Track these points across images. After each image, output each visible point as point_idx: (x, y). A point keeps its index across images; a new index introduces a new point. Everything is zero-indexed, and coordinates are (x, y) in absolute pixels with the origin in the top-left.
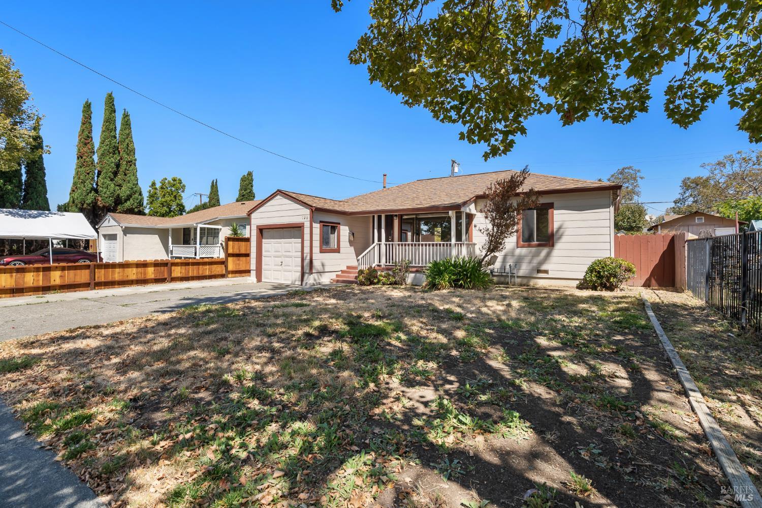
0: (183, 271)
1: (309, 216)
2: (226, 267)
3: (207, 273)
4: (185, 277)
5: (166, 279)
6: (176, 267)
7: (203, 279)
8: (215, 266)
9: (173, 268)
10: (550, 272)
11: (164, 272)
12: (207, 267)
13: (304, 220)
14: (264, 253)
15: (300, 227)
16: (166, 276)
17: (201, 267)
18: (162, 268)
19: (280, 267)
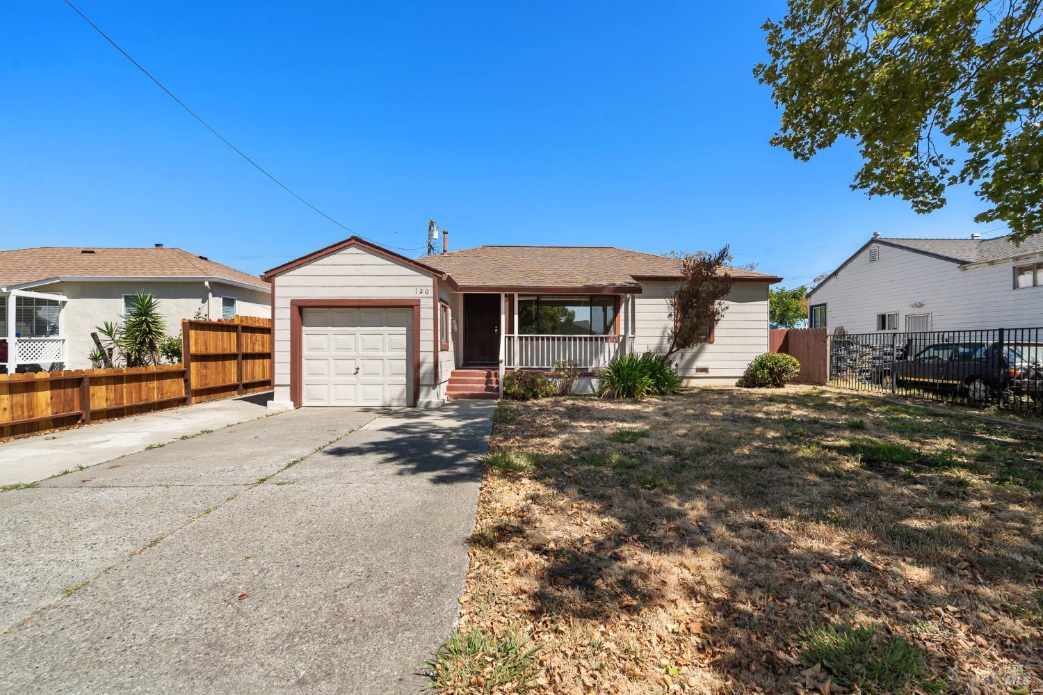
0: (112, 396)
1: (431, 290)
2: (187, 382)
3: (155, 398)
4: (115, 410)
5: (78, 417)
6: (97, 387)
7: (149, 411)
8: (169, 381)
9: (92, 389)
10: (710, 370)
11: (72, 399)
12: (155, 384)
13: (418, 295)
14: (305, 352)
15: (412, 307)
16: (77, 411)
17: (144, 384)
18: (69, 391)
19: (354, 378)
